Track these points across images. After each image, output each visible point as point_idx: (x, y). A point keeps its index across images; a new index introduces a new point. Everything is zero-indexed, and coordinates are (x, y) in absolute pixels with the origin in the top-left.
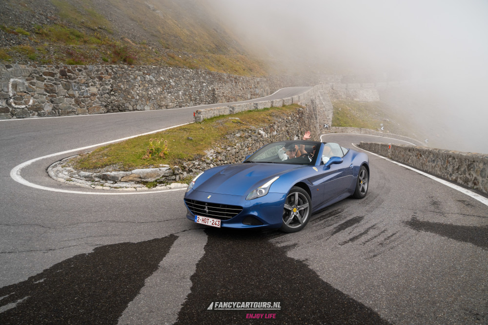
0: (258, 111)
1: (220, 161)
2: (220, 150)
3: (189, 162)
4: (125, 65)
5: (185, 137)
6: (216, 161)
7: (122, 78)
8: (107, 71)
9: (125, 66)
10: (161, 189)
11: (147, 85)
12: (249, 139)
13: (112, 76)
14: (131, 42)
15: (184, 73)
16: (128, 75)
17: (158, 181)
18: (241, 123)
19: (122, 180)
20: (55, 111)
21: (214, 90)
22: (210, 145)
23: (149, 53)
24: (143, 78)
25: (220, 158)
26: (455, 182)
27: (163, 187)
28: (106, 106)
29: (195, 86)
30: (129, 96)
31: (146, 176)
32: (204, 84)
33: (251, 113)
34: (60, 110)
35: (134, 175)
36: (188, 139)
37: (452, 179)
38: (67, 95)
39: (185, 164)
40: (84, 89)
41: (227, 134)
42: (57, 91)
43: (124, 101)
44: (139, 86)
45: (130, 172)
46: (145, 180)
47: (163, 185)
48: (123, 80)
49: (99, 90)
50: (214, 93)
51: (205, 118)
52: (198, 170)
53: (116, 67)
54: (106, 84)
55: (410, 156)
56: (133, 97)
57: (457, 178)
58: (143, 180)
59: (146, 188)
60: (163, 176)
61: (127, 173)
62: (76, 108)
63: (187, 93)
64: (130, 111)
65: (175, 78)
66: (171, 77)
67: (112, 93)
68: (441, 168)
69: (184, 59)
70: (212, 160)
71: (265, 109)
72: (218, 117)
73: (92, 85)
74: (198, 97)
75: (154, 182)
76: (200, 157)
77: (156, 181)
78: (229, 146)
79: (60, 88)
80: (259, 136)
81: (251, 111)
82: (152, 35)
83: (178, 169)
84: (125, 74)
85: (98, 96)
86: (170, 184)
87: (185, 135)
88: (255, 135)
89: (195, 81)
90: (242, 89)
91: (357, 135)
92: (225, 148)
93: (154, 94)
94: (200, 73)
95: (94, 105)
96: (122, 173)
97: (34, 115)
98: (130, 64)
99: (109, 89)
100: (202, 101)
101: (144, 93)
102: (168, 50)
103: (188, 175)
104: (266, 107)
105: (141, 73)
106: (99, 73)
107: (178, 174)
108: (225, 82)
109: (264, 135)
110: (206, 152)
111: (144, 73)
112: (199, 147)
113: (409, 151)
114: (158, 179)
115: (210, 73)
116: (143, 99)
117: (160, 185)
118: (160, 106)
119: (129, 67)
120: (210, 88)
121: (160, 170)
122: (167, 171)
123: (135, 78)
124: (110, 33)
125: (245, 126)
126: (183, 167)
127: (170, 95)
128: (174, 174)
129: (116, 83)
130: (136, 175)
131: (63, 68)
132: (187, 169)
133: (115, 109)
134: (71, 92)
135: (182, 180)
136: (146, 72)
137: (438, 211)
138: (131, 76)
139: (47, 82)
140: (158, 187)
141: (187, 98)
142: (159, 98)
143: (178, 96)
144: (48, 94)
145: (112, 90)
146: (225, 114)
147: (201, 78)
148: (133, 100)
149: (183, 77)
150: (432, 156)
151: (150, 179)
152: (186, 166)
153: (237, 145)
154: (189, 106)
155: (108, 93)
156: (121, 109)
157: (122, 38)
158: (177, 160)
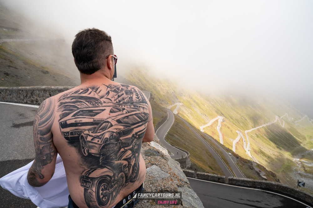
26: (26, 103)
37: (24, 102)
57: (27, 101)
137: (24, 118)
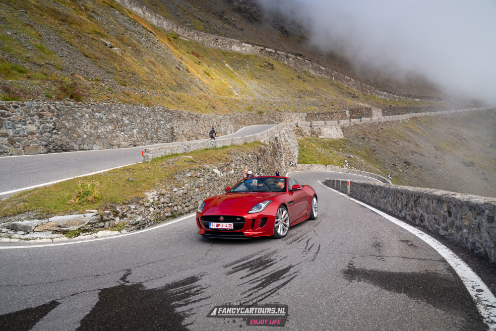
0: (216, 149)
1: (163, 203)
2: (164, 191)
3: (124, 206)
4: (72, 101)
5: (126, 178)
6: (158, 204)
7: (66, 116)
8: (49, 108)
9: (71, 103)
10: (84, 238)
11: (96, 123)
12: (202, 179)
13: (55, 114)
14: (83, 79)
15: (139, 110)
16: (75, 112)
17: (82, 229)
18: (194, 162)
19: (35, 230)
21: (172, 128)
22: (154, 186)
23: (101, 89)
24: (91, 115)
25: (162, 200)
27: (87, 237)
28: (46, 146)
29: (152, 124)
30: (74, 135)
31: (67, 224)
32: (162, 122)
33: (208, 151)
35: (52, 223)
36: (129, 180)
39: (118, 209)
40: (20, 128)
41: (176, 173)
43: (68, 140)
44: (87, 124)
45: (46, 221)
46: (65, 229)
47: (87, 233)
48: (69, 118)
49: (39, 128)
50: (172, 132)
51: (154, 157)
52: (134, 215)
53: (60, 104)
54: (47, 122)
55: (366, 192)
56: (79, 136)
58: (63, 229)
59: (66, 239)
60: (89, 223)
61: (43, 221)
62: (9, 148)
63: (143, 132)
64: (76, 150)
65: (128, 116)
66: (123, 114)
67: (54, 131)
68: (391, 205)
69: (140, 96)
70: (152, 203)
71: (224, 147)
72: (169, 156)
73: (30, 123)
74: (155, 136)
75: (77, 230)
76: (138, 201)
77: (79, 229)
78: (176, 186)
80: (213, 175)
81: (208, 149)
82: (107, 72)
83: (109, 214)
84: (71, 111)
85: (37, 134)
86: (96, 232)
87: (127, 175)
88: (208, 174)
89: (151, 118)
90: (203, 127)
91: (322, 172)
92: (171, 189)
93: (105, 133)
94: (157, 110)
95: (31, 145)
96: (36, 222)
98: (78, 100)
99: (50, 127)
100: (159, 140)
101: (93, 131)
102: (124, 87)
103: (122, 220)
104: (225, 144)
105: (90, 110)
107: (107, 220)
108: (185, 120)
109: (219, 174)
110: (146, 194)
111: (93, 110)
112: (139, 189)
113: (365, 187)
114: (82, 227)
115: (167, 111)
116: (91, 138)
117: (84, 234)
118: (112, 146)
119: (75, 104)
120: (168, 127)
121: (85, 216)
122: (94, 217)
123: (82, 116)
124: (59, 69)
125: (199, 165)
126: (116, 212)
127: (122, 133)
128: (102, 220)
129: (60, 121)
130: (54, 224)
132: (120, 214)
133: (58, 149)
134: (3, 131)
135: (113, 227)
136: (95, 109)
138: (77, 113)
140: (81, 237)
141: (143, 136)
142: (110, 137)
143: (132, 136)
145: (54, 129)
146: (178, 153)
147: (159, 116)
148: (79, 139)
149: (138, 114)
150: (383, 192)
151: (71, 228)
152: (120, 210)
153: (186, 185)
154: (144, 145)
155: (49, 132)
156: (64, 148)
157: (72, 74)
158: (108, 205)
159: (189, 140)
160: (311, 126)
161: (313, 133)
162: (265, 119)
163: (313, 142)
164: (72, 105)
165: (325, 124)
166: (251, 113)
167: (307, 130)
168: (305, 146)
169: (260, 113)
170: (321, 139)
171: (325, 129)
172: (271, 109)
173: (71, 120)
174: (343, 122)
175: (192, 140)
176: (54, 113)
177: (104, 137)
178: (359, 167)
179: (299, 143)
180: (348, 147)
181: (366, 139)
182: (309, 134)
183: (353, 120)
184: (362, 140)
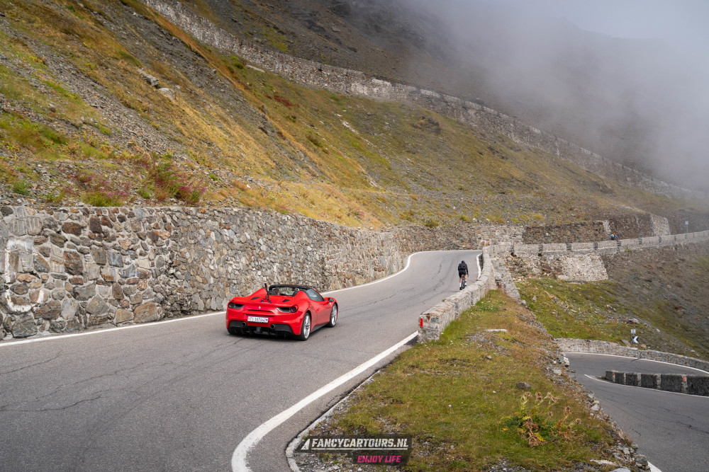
7: (186, 236)
8: (164, 220)
9: (191, 209)
11: (225, 251)
13: (173, 232)
14: (148, 154)
16: (197, 229)
18: (519, 342)
20: (80, 318)
21: (323, 261)
24: (219, 235)
28: (162, 303)
29: (296, 252)
30: (198, 278)
32: (309, 248)
34: (88, 315)
38: (101, 278)
40: (128, 264)
42: (85, 270)
43: (190, 290)
44: (214, 254)
48: (190, 241)
50: (323, 268)
53: (178, 211)
54: (163, 251)
56: (205, 281)
62: (114, 308)
63: (285, 268)
64: (200, 312)
65: (266, 235)
66: (260, 233)
69: (257, 191)
73: (141, 254)
74: (301, 278)
79: (89, 263)
84: (192, 227)
85: (151, 278)
89: (295, 240)
90: (361, 257)
91: (582, 355)
94: (301, 223)
95: (144, 301)
97: (43, 329)
98: (192, 202)
99: (167, 262)
101: (221, 269)
105: (217, 224)
106: (152, 225)
108: (337, 242)
111: (220, 224)
115: (315, 223)
116: (220, 284)
119: (197, 211)
120: (318, 257)
123: (207, 237)
124: (105, 134)
127: (259, 273)
129: (178, 248)
131: (96, 214)
133: (177, 310)
134: (107, 271)
136: (223, 221)
138: (201, 231)
139: (68, 246)
142: (243, 281)
143: (272, 276)
144: (70, 277)
145: (171, 265)
147: (304, 234)
148: (204, 286)
149: (279, 233)
155: (165, 272)
156: (185, 308)
157: (130, 146)
159: (344, 287)
160: (540, 255)
161: (545, 269)
162: (442, 238)
163: (548, 289)
164: (194, 213)
165: (569, 249)
166: (412, 225)
167: (532, 263)
168: (534, 298)
169: (431, 225)
170: (563, 282)
171: (570, 260)
172: (450, 216)
173: (192, 246)
174: (605, 245)
175: (349, 286)
176: (170, 232)
177: (235, 282)
178: (655, 344)
179: (520, 291)
180: (622, 300)
181: (656, 283)
182: (536, 271)
183: (624, 242)
184: (647, 284)
